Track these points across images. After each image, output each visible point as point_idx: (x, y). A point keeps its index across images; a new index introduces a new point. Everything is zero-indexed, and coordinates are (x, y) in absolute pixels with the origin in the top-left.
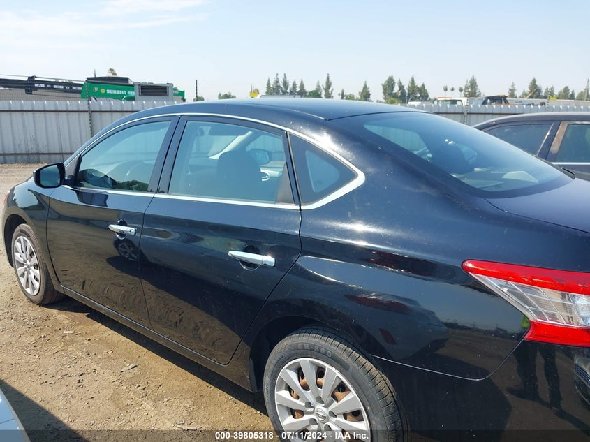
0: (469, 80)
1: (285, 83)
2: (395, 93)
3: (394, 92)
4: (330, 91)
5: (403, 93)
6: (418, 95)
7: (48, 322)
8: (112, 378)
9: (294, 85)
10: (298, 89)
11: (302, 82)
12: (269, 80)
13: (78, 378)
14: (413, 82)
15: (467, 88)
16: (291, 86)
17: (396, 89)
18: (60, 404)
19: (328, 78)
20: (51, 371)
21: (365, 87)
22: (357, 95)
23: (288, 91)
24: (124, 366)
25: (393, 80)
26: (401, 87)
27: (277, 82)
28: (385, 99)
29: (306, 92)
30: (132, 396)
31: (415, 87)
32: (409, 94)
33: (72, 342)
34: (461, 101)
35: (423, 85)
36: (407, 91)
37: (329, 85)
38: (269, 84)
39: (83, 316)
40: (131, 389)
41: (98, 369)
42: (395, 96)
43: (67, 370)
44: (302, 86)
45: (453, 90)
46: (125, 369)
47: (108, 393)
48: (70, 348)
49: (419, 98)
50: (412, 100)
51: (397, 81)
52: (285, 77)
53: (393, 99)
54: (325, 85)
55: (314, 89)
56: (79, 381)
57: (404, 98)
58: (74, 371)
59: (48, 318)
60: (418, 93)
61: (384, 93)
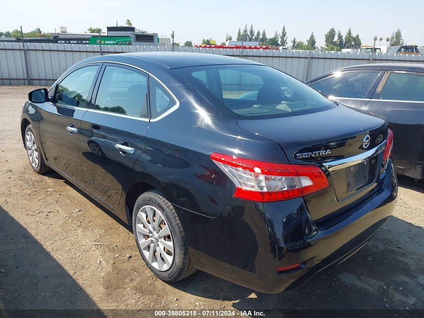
0: (395, 32)
1: (252, 32)
2: (335, 42)
3: (334, 40)
4: (285, 38)
5: (341, 42)
6: (353, 43)
7: (41, 184)
8: (65, 215)
9: (258, 34)
10: (261, 37)
11: (264, 31)
12: (240, 30)
13: (47, 213)
14: (349, 33)
15: (392, 38)
16: (256, 34)
17: (336, 38)
18: (33, 226)
19: (284, 29)
20: (34, 209)
21: (312, 36)
22: (305, 43)
23: (254, 38)
24: (75, 210)
25: (334, 31)
26: (340, 37)
27: (246, 31)
28: (327, 46)
29: (266, 39)
30: (73, 225)
31: (351, 37)
32: (345, 43)
33: (51, 195)
34: (380, 49)
35: (358, 36)
36: (344, 40)
37: (284, 34)
38: (239, 33)
39: (62, 181)
40: (74, 222)
41: (60, 210)
42: (335, 44)
43: (43, 209)
44: (264, 34)
45: (381, 39)
46: (74, 211)
47: (60, 223)
48: (49, 198)
49: (353, 46)
50: (348, 48)
51: (337, 32)
52: (252, 27)
53: (333, 46)
54: (281, 34)
55: (273, 37)
56: (47, 215)
57: (341, 45)
58: (46, 210)
59: (42, 181)
60: (354, 42)
61: (326, 41)
